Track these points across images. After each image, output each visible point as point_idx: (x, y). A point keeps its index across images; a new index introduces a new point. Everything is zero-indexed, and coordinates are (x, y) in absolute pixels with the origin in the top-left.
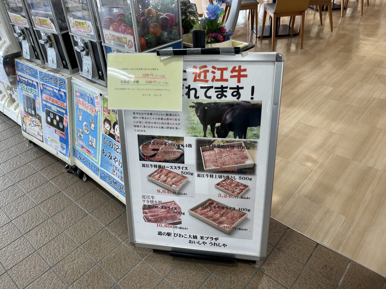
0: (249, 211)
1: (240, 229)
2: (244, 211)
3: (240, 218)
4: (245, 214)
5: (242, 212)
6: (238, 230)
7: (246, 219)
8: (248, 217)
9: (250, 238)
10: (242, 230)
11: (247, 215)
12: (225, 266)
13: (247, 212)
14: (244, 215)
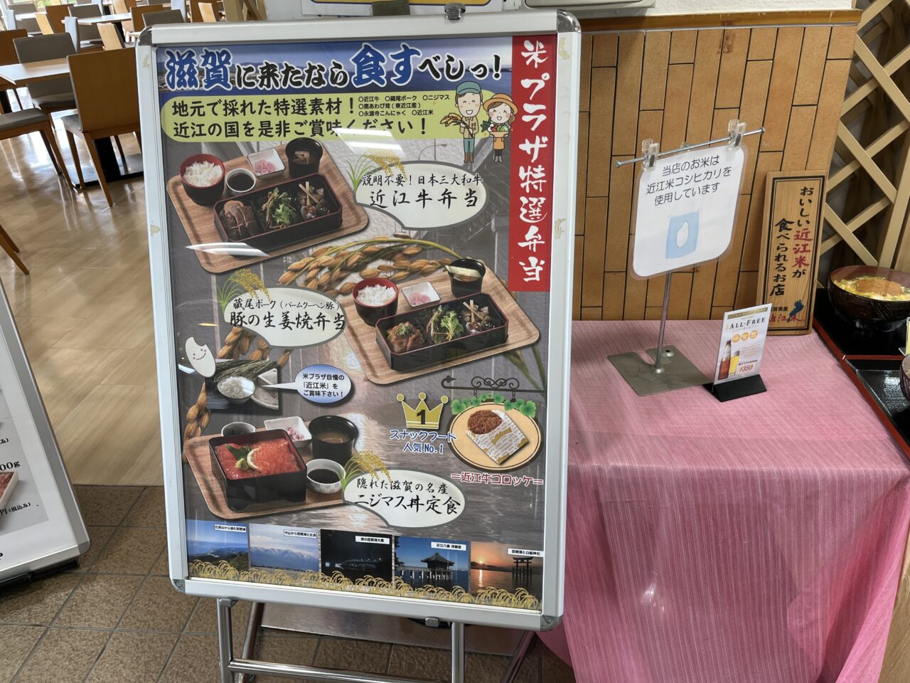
0: (17, 465)
1: (14, 509)
2: (7, 470)
3: (6, 486)
4: (12, 474)
5: (5, 473)
6: (13, 513)
7: (19, 484)
8: (20, 479)
9: (43, 518)
10: (20, 508)
11: (17, 474)
12: (15, 598)
13: (14, 469)
14: (10, 477)
